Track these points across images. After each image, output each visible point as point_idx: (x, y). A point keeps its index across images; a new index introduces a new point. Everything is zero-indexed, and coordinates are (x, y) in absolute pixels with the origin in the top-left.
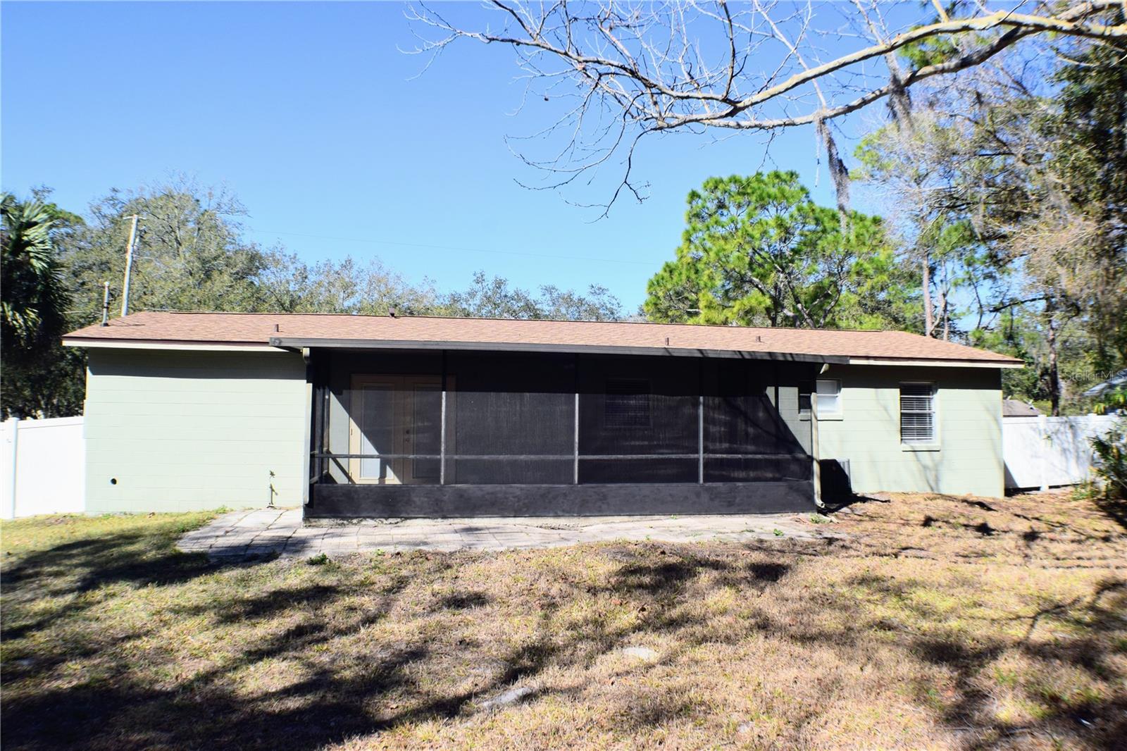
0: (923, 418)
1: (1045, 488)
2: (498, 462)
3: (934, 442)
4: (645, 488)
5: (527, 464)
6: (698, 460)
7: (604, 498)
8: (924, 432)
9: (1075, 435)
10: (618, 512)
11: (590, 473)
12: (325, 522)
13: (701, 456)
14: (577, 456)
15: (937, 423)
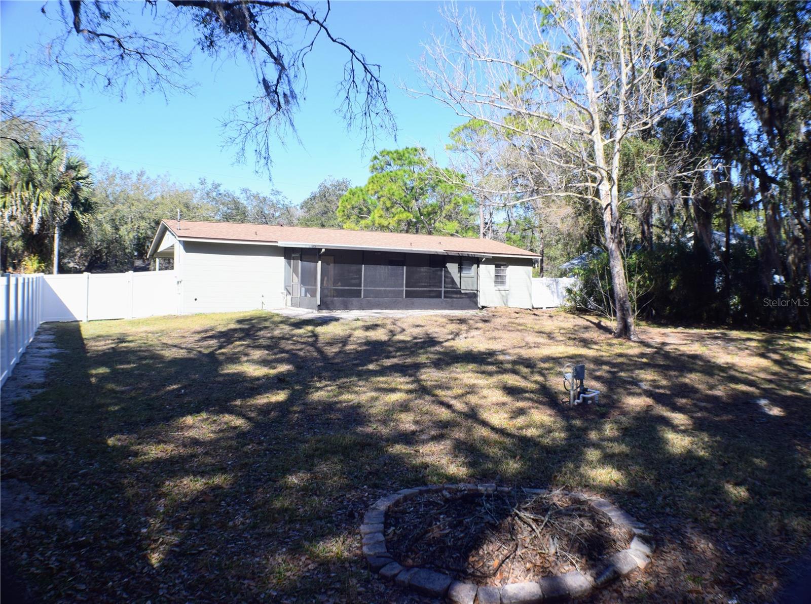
0: (503, 277)
1: (544, 308)
2: (380, 290)
3: (507, 287)
4: (426, 300)
5: (390, 291)
6: (441, 291)
7: (413, 303)
8: (503, 283)
9: (557, 286)
10: (417, 309)
11: (409, 294)
12: (324, 311)
13: (443, 289)
14: (405, 288)
15: (507, 279)
